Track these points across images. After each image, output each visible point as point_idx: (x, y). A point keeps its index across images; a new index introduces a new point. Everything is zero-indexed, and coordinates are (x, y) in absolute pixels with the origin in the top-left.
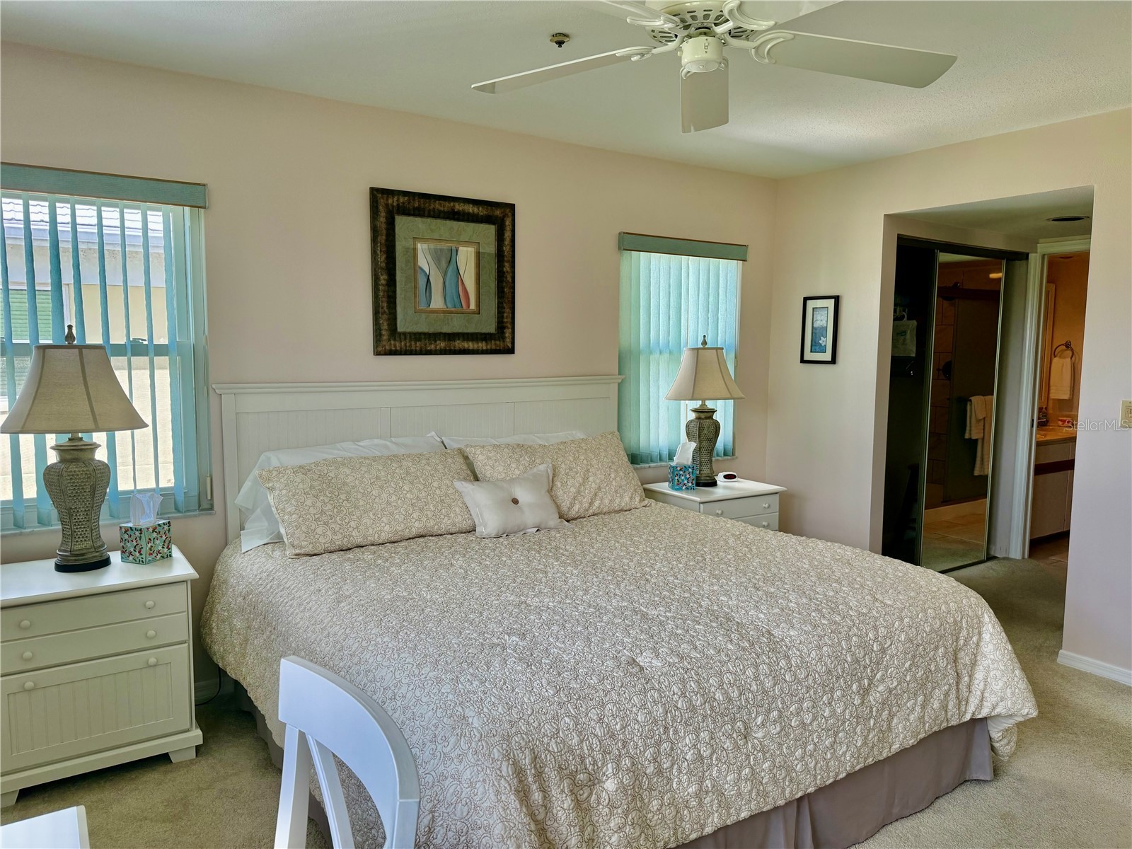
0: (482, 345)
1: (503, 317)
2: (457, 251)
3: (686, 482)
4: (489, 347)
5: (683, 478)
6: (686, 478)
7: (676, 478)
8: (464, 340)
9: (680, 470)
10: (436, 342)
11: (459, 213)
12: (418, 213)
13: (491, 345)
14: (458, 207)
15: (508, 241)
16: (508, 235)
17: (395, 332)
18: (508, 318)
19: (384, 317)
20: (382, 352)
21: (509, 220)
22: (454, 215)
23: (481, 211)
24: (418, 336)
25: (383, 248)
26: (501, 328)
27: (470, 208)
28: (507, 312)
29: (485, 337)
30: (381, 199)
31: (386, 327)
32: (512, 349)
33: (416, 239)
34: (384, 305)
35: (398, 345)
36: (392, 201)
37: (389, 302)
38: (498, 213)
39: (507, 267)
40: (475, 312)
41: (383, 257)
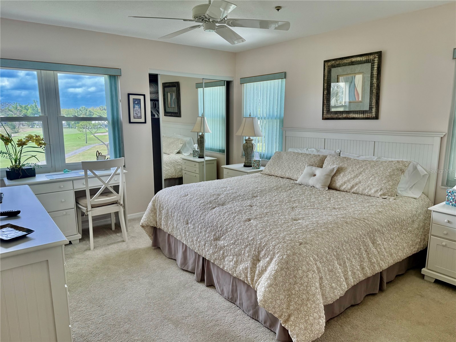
0: (361, 116)
1: (372, 103)
2: (355, 77)
3: (452, 201)
4: (364, 117)
5: (450, 198)
6: (452, 198)
7: (447, 197)
8: (354, 114)
9: (450, 192)
10: (343, 114)
11: (354, 62)
12: (339, 66)
13: (366, 116)
14: (354, 59)
15: (376, 69)
16: (376, 66)
17: (329, 111)
18: (374, 104)
19: (325, 106)
20: (324, 119)
21: (376, 59)
22: (352, 63)
23: (364, 58)
24: (336, 113)
25: (326, 81)
26: (371, 108)
27: (359, 59)
28: (374, 101)
29: (363, 112)
30: (326, 64)
31: (325, 110)
32: (377, 117)
33: (338, 76)
34: (325, 102)
35: (329, 116)
36: (330, 64)
37: (327, 101)
38: (371, 57)
39: (375, 81)
40: (361, 102)
41: (326, 85)
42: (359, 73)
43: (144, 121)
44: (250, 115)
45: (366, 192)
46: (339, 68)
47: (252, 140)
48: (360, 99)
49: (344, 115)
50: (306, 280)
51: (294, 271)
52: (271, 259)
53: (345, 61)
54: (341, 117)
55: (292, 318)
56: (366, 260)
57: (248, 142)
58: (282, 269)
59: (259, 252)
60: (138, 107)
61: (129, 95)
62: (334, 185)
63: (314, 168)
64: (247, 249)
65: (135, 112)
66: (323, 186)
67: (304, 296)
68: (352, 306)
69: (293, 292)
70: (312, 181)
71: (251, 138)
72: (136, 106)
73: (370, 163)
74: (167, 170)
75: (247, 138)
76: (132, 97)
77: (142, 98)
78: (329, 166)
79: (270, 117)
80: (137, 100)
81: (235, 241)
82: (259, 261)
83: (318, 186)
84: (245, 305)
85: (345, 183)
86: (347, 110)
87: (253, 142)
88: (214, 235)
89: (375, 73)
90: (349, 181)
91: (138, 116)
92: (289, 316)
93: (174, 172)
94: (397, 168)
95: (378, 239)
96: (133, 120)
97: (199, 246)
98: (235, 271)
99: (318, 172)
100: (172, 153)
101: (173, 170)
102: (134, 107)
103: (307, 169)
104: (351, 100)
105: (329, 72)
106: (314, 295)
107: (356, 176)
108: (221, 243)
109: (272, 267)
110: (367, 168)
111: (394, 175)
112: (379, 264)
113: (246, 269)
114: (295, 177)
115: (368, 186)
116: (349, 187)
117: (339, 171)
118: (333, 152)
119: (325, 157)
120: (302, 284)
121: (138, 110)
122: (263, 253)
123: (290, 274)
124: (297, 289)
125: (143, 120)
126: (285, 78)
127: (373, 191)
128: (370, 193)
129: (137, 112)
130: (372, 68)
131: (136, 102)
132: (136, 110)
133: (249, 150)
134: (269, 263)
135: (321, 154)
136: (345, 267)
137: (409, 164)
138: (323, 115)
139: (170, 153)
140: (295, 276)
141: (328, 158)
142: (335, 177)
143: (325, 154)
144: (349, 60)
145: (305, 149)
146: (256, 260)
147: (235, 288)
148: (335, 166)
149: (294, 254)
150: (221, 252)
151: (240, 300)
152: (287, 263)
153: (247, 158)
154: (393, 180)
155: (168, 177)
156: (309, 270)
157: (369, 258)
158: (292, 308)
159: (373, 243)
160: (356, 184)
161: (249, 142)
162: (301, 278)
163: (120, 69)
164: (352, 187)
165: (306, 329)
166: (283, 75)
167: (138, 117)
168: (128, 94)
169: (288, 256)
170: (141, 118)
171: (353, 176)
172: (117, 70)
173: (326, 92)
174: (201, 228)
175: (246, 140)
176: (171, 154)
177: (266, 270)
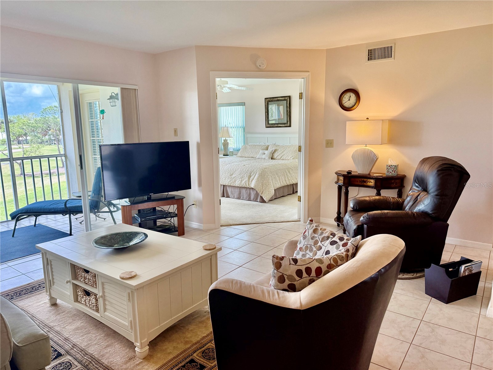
2: (280, 107)
8: (280, 124)
11: (279, 100)
12: (272, 101)
13: (285, 125)
14: (279, 99)
15: (288, 104)
16: (288, 102)
17: (268, 123)
18: (288, 120)
19: (267, 121)
20: (267, 127)
21: (288, 99)
22: (278, 100)
23: (283, 98)
24: (272, 124)
25: (266, 108)
26: (287, 122)
27: (281, 98)
28: (288, 118)
29: (284, 124)
30: (266, 100)
31: (267, 123)
32: (290, 126)
34: (267, 119)
35: (269, 126)
36: (268, 100)
37: (267, 118)
38: (286, 98)
39: (288, 109)
40: (283, 119)
41: (266, 110)
42: (281, 105)
44: (226, 126)
45: (286, 158)
46: (272, 102)
47: (227, 140)
48: (283, 118)
49: (276, 125)
50: (267, 178)
51: (263, 176)
52: (256, 175)
53: (275, 99)
54: (274, 126)
55: (264, 192)
56: (286, 178)
57: (225, 141)
58: (260, 176)
59: (251, 174)
62: (273, 157)
63: (264, 151)
64: (246, 174)
66: (269, 158)
67: (267, 184)
68: (283, 196)
69: (264, 183)
70: (264, 156)
71: (227, 139)
73: (288, 147)
75: (224, 139)
78: (271, 149)
79: (237, 127)
81: (240, 173)
82: (251, 177)
83: (267, 158)
84: (245, 197)
85: (278, 156)
86: (277, 123)
87: (228, 141)
88: (230, 174)
89: (288, 105)
90: (280, 155)
92: (263, 192)
95: (291, 171)
97: (222, 181)
98: (241, 184)
99: (266, 152)
103: (261, 152)
104: (279, 118)
105: (268, 104)
106: (270, 183)
107: (283, 152)
108: (234, 176)
109: (257, 176)
110: (287, 148)
112: (291, 180)
113: (246, 181)
114: (255, 156)
115: (288, 156)
116: (280, 157)
117: (275, 151)
118: (272, 144)
119: (269, 146)
120: (266, 180)
122: (252, 174)
123: (262, 177)
124: (265, 182)
126: (245, 105)
127: (289, 158)
128: (288, 159)
130: (287, 103)
133: (226, 146)
134: (255, 176)
135: (266, 145)
136: (279, 178)
138: (266, 125)
140: (264, 178)
141: (270, 146)
142: (274, 154)
143: (268, 145)
144: (276, 99)
145: (258, 143)
146: (250, 177)
147: (240, 192)
148: (274, 149)
149: (263, 171)
150: (234, 179)
151: (242, 196)
152: (261, 174)
153: (225, 150)
156: (268, 175)
157: (288, 177)
158: (263, 188)
159: (289, 173)
160: (283, 156)
162: (266, 178)
164: (281, 157)
165: (268, 194)
166: (243, 104)
169: (261, 172)
171: (281, 152)
173: (266, 114)
174: (223, 173)
175: (224, 140)
177: (254, 179)
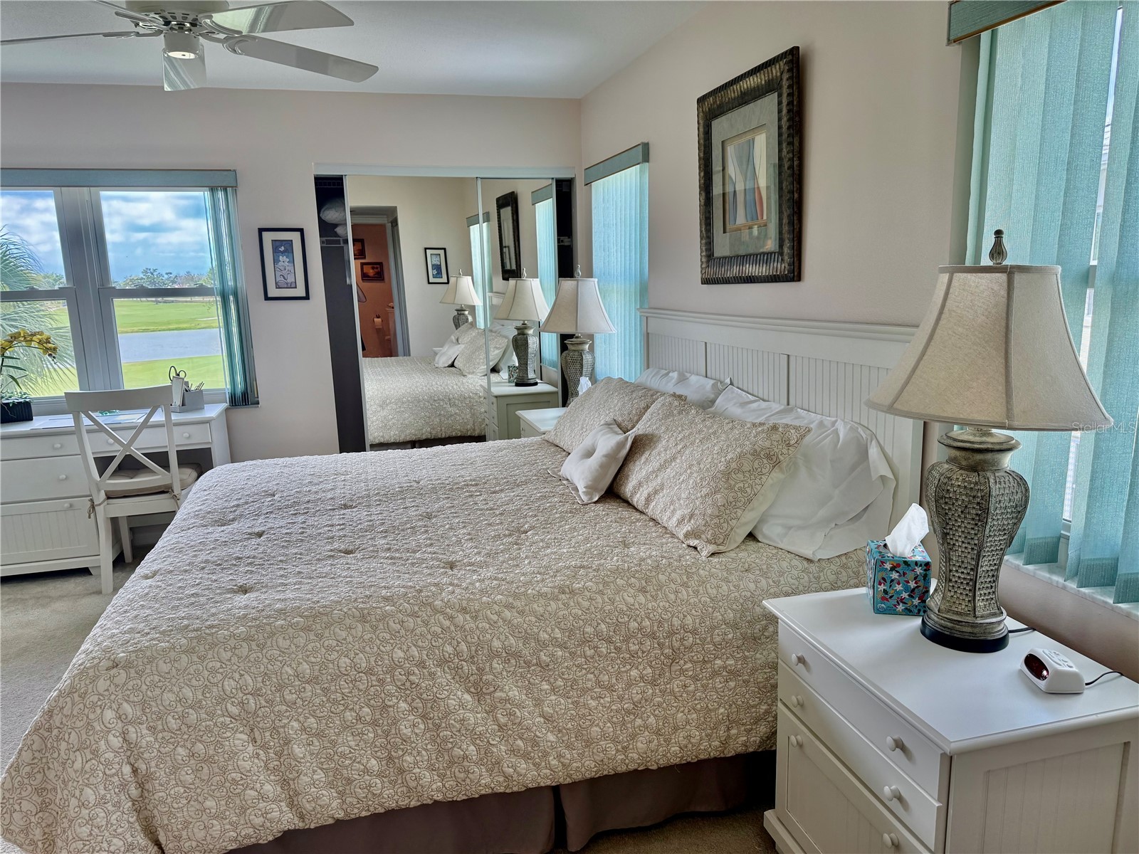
30: (701, 108)
33: (726, 143)
38: (777, 71)
42: (760, 128)
43: (303, 294)
60: (288, 260)
61: (261, 231)
65: (278, 274)
70: (577, 472)
72: (281, 257)
74: (452, 415)
76: (268, 237)
77: (295, 237)
80: (284, 243)
90: (647, 479)
91: (289, 281)
93: (471, 423)
94: (756, 451)
96: (273, 292)
99: (607, 445)
100: (473, 373)
101: (468, 416)
102: (276, 261)
107: (664, 466)
111: (739, 470)
115: (672, 502)
116: (645, 498)
119: (659, 397)
121: (287, 268)
125: (300, 292)
126: (647, 160)
127: (676, 519)
129: (284, 273)
131: (282, 249)
132: (282, 268)
137: (803, 437)
139: (469, 373)
148: (637, 432)
154: (730, 488)
155: (454, 434)
160: (656, 492)
161: (573, 348)
163: (235, 171)
164: (649, 500)
166: (640, 153)
167: (287, 284)
168: (259, 229)
170: (296, 288)
172: (226, 173)
176: (470, 376)
